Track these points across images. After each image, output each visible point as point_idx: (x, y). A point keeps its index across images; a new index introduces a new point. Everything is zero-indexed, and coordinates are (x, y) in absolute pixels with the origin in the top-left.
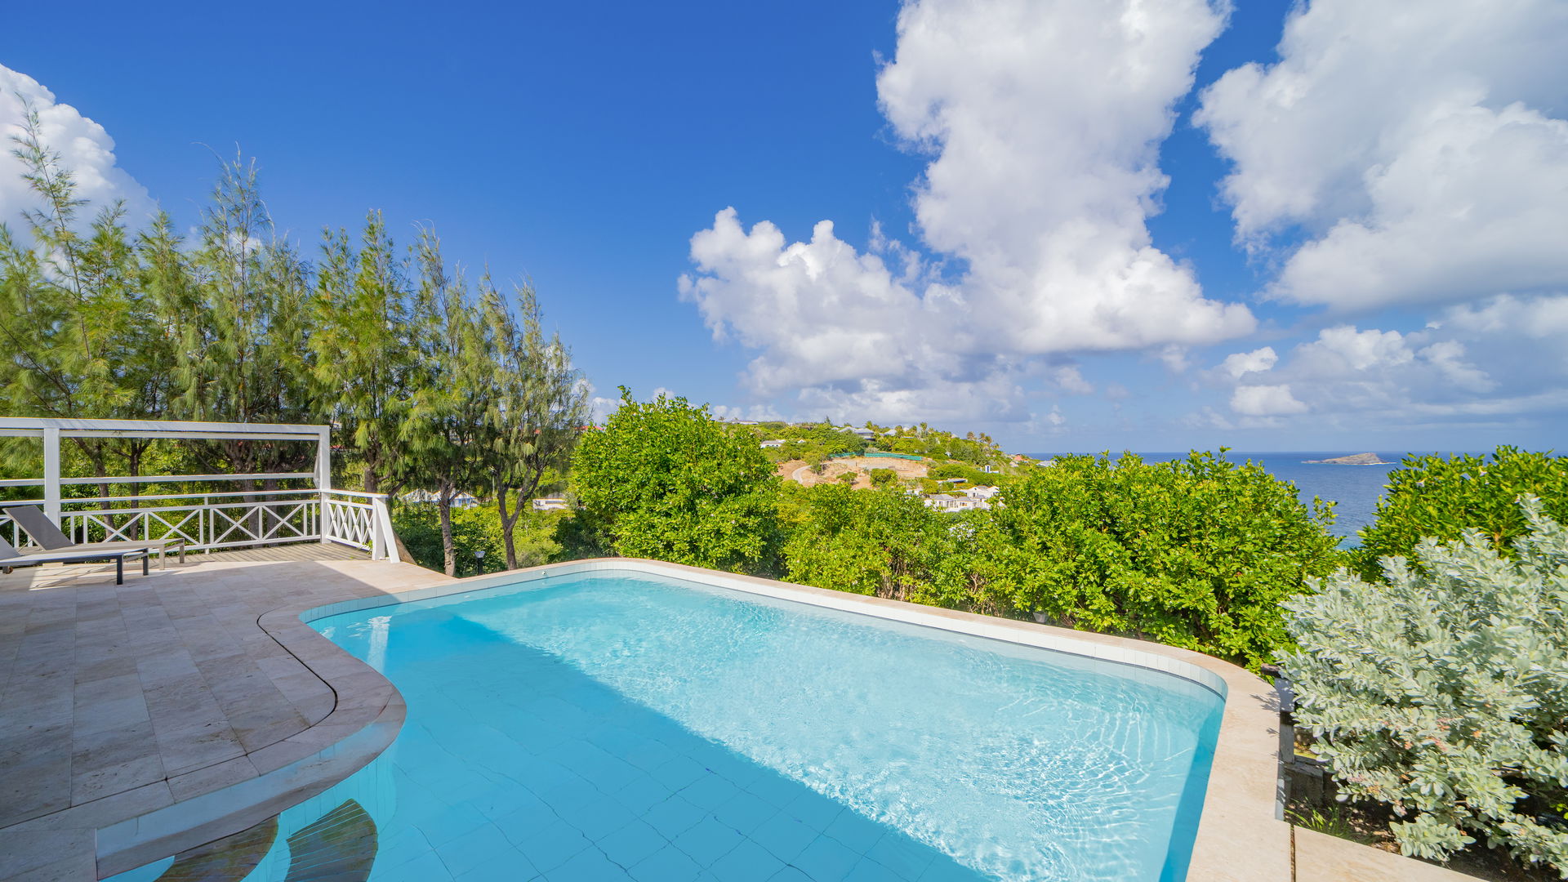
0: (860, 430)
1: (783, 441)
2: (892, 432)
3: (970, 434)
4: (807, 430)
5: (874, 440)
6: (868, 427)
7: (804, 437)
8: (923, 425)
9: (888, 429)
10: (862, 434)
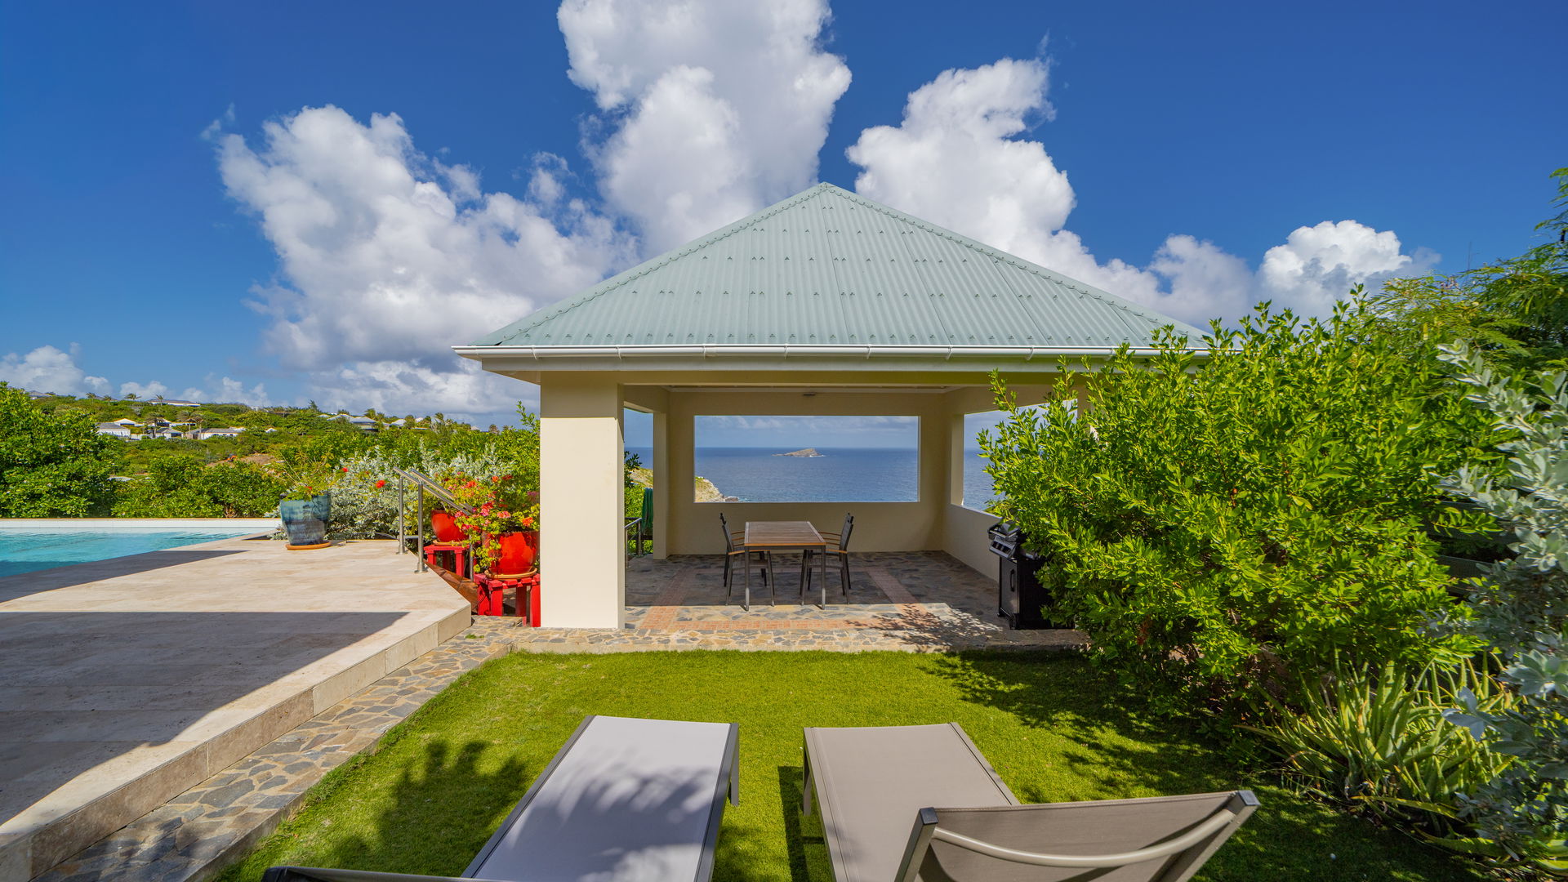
0: (358, 419)
1: (240, 429)
2: (400, 422)
3: (493, 427)
4: (278, 416)
5: (376, 430)
6: (368, 415)
7: (275, 425)
8: (440, 416)
9: (396, 418)
10: (361, 423)
